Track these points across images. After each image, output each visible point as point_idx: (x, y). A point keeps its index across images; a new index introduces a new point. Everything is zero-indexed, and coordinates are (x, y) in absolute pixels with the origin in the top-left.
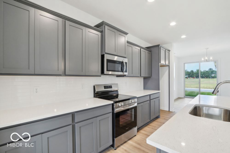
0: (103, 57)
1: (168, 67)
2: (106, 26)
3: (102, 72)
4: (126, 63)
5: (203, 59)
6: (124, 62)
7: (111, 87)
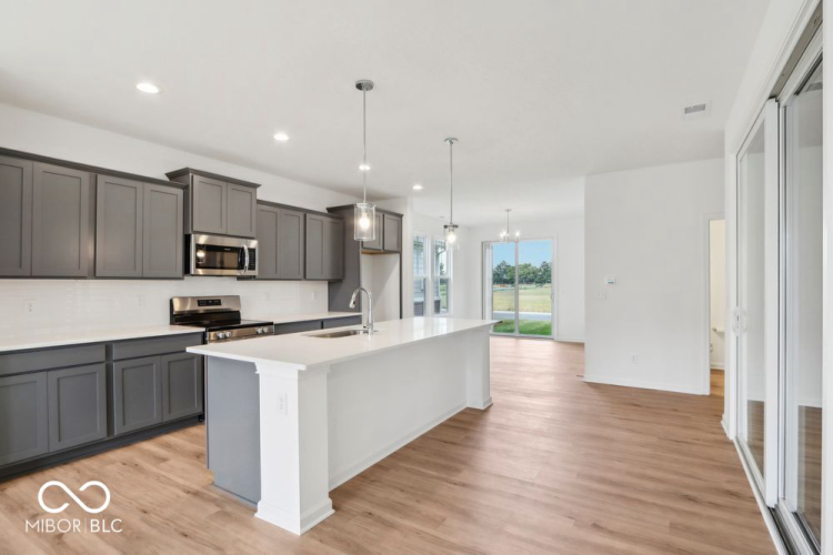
0: (187, 239)
1: (398, 255)
2: (195, 176)
3: (187, 271)
4: (252, 251)
5: (503, 234)
6: (246, 248)
7: (218, 302)
